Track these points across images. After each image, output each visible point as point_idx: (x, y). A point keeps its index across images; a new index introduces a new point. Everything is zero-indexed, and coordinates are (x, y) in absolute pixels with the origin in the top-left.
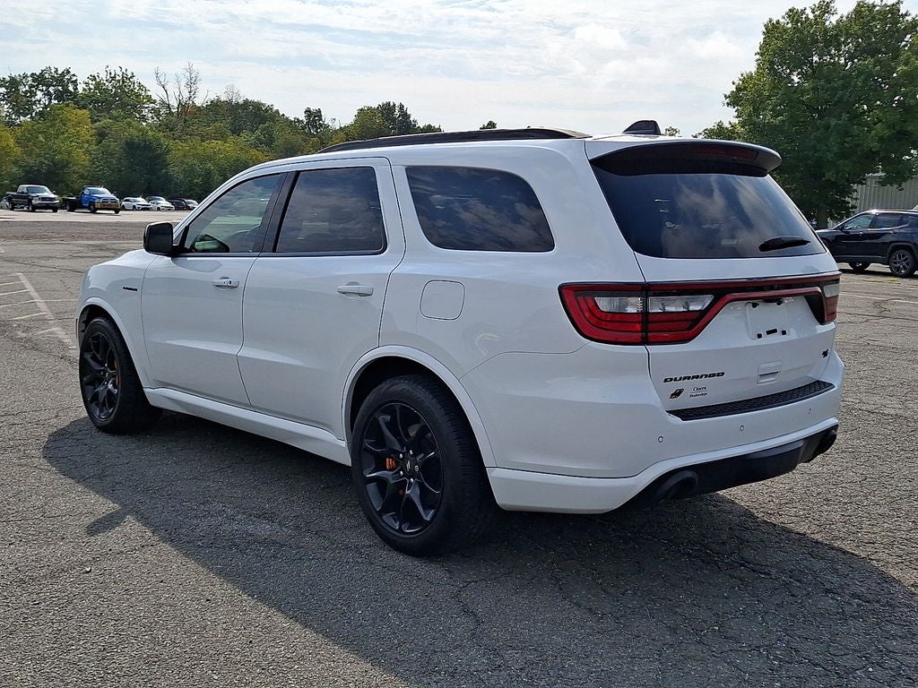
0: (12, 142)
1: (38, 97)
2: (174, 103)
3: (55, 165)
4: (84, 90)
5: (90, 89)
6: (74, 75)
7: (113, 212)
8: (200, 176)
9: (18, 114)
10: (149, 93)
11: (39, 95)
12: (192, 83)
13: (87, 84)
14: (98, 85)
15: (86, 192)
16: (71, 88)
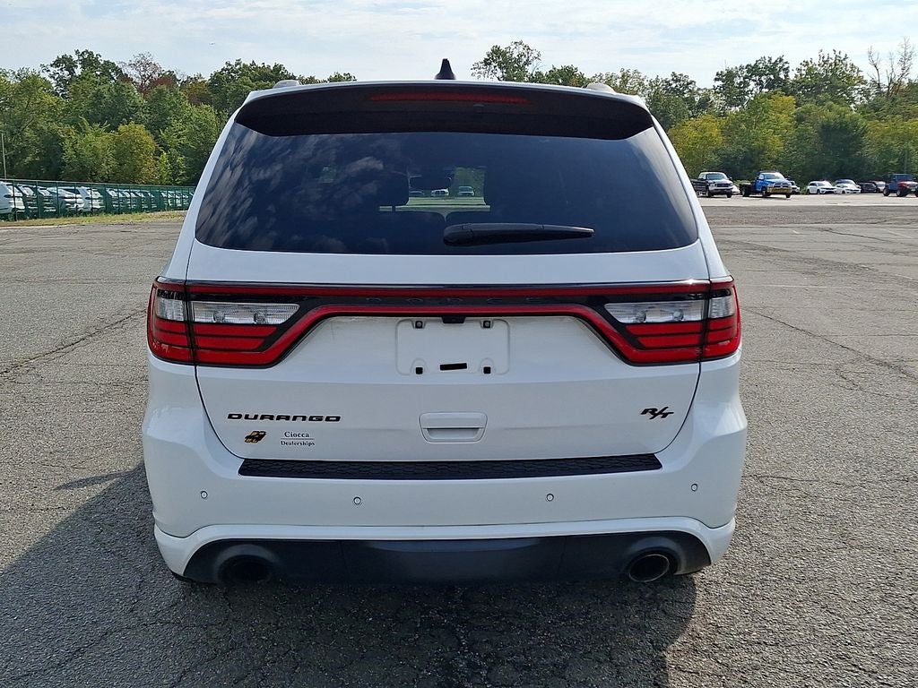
0: (715, 132)
1: (750, 88)
2: (885, 81)
3: (752, 151)
4: (796, 76)
5: (801, 75)
6: (786, 63)
7: (785, 196)
8: (897, 156)
9: (731, 104)
10: (861, 74)
11: (752, 84)
12: (905, 60)
13: (799, 70)
14: (810, 70)
15: (761, 177)
16: (782, 76)
